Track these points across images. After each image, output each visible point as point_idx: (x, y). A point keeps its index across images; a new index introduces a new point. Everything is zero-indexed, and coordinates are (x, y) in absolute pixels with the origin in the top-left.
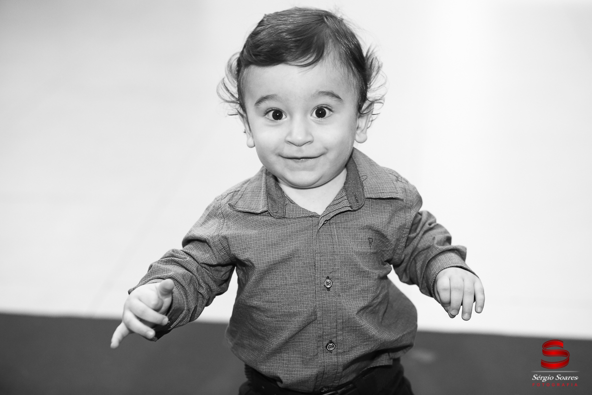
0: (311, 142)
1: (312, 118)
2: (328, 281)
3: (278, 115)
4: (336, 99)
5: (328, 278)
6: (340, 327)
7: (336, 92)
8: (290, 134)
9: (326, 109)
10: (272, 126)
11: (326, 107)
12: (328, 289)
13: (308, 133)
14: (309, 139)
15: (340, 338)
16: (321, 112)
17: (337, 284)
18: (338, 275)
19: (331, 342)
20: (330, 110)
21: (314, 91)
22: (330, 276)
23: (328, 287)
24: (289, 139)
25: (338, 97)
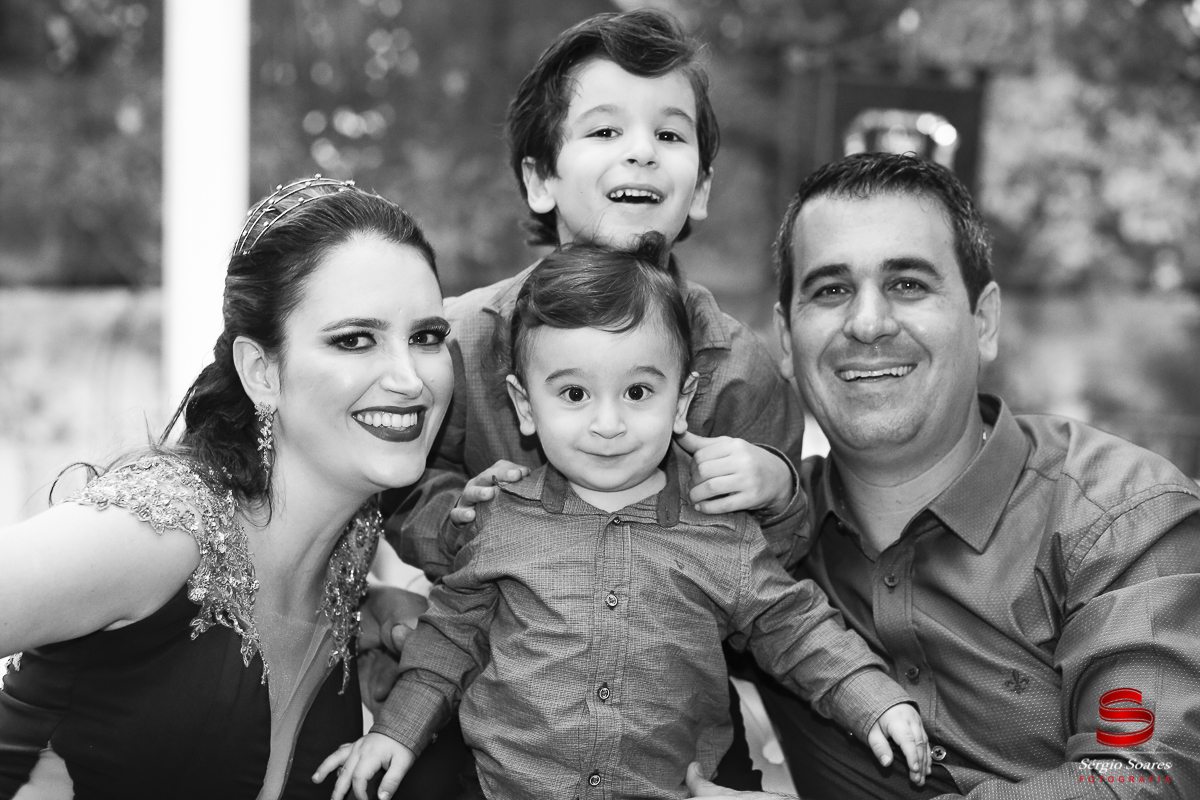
0: (623, 433)
1: (625, 400)
2: (612, 596)
3: (576, 394)
4: (658, 376)
5: (612, 592)
6: (621, 663)
7: (659, 367)
8: (595, 420)
9: (644, 389)
10: (571, 409)
11: (645, 387)
12: (612, 608)
13: (621, 420)
14: (622, 428)
15: (618, 681)
16: (636, 392)
17: (624, 603)
18: (625, 589)
19: (605, 685)
20: (650, 390)
21: (630, 366)
22: (616, 591)
23: (612, 605)
24: (595, 428)
25: (660, 374)
